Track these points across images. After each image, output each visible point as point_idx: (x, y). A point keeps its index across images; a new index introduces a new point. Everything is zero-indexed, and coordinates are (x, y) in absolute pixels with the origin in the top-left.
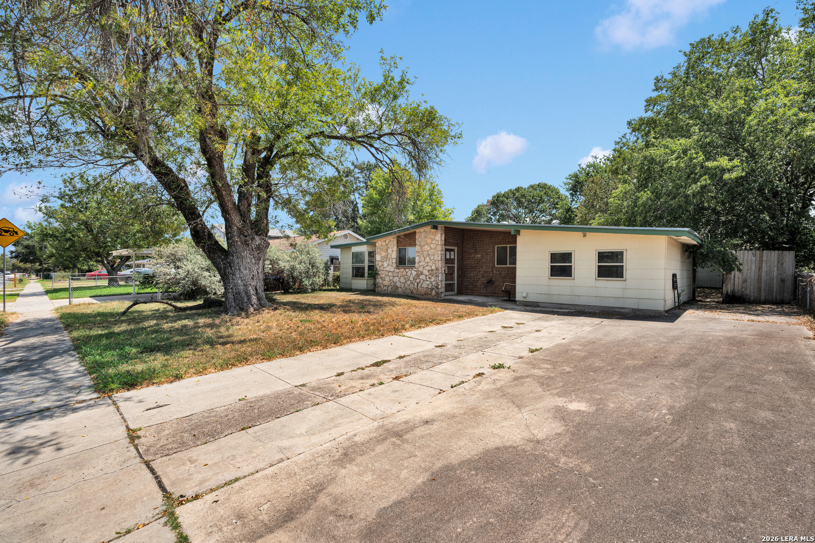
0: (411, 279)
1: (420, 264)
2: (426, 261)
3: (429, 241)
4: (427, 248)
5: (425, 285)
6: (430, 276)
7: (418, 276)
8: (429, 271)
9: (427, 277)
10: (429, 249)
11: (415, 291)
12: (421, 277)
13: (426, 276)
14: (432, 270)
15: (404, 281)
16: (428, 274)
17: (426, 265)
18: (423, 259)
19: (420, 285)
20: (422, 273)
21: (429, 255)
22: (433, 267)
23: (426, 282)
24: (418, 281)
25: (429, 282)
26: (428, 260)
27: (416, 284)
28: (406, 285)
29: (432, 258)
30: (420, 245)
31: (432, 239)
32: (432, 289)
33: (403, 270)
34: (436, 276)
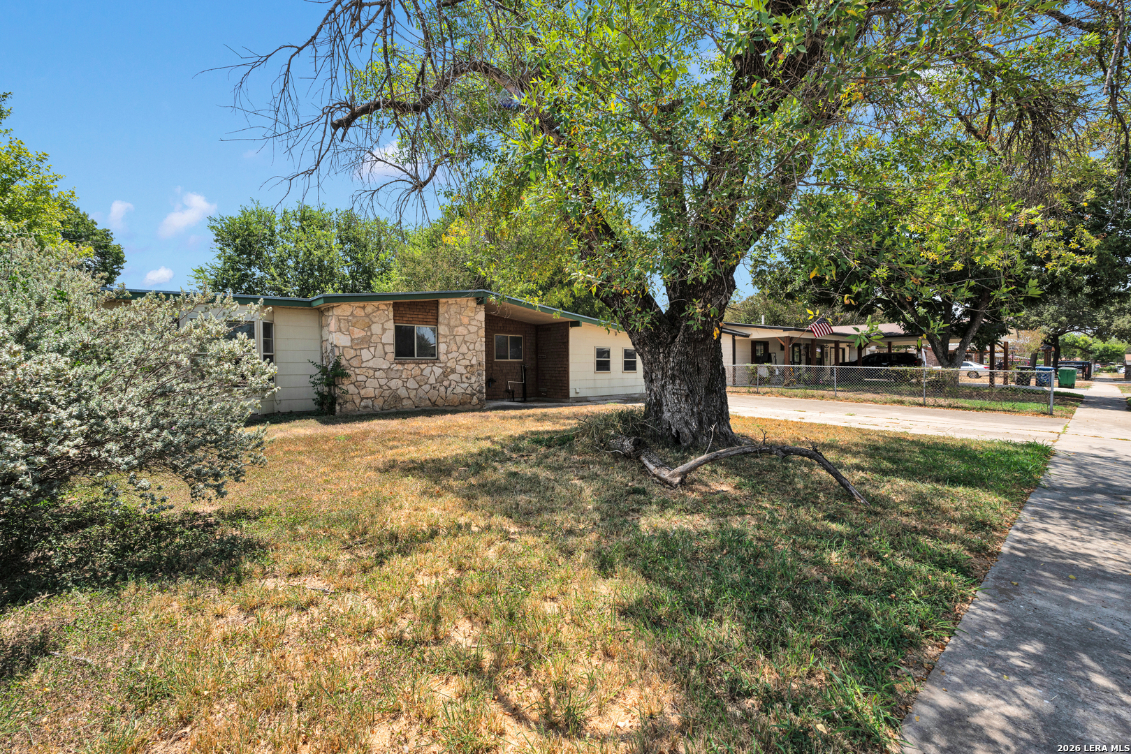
0: (432, 380)
1: (450, 356)
2: (460, 351)
3: (466, 320)
4: (461, 330)
5: (459, 390)
6: (469, 375)
7: (445, 375)
8: (466, 367)
9: (464, 377)
10: (465, 332)
11: (440, 402)
12: (451, 377)
13: (462, 375)
14: (472, 366)
15: (417, 386)
16: (464, 372)
17: (461, 357)
18: (455, 348)
19: (450, 390)
20: (453, 371)
21: (466, 342)
22: (474, 362)
23: (463, 385)
24: (446, 383)
25: (466, 385)
26: (464, 349)
27: (442, 389)
28: (421, 393)
29: (471, 347)
30: (448, 325)
31: (471, 319)
32: (472, 395)
33: (413, 366)
34: (479, 374)
